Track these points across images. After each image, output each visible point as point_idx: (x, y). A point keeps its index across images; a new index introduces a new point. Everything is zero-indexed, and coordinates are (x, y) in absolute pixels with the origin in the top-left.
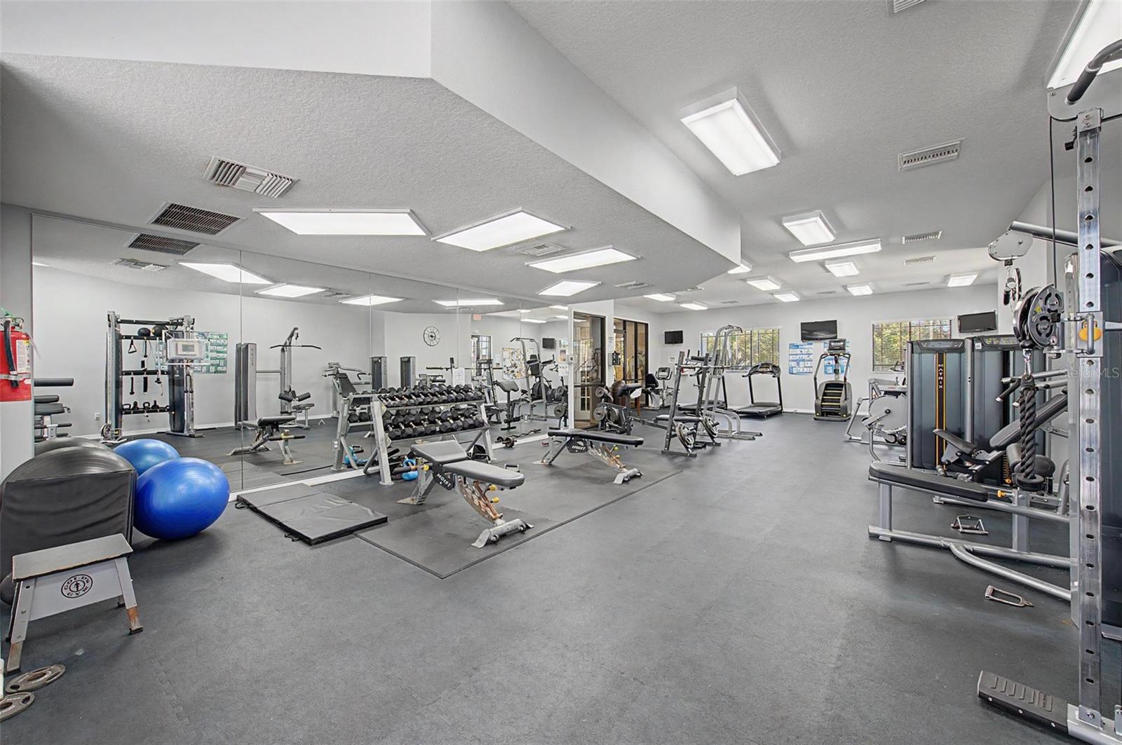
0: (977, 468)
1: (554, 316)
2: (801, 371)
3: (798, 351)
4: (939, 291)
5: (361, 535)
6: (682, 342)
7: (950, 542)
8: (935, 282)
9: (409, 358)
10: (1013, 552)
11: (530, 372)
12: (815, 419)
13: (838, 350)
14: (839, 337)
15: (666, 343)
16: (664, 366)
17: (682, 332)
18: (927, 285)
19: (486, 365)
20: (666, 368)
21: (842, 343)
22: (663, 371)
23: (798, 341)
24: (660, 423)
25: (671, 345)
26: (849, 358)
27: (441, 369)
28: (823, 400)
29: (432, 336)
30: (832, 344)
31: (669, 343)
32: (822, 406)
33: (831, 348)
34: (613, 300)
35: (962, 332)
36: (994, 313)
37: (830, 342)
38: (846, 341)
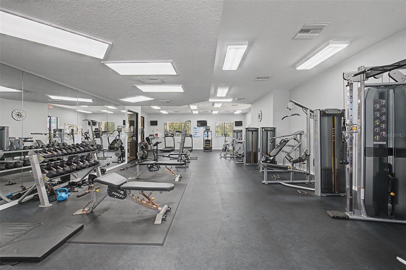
0: (269, 161)
1: (119, 111)
2: (197, 136)
3: (196, 130)
4: (232, 114)
5: (73, 241)
6: (157, 125)
7: (280, 181)
8: (232, 111)
9: (4, 127)
10: (291, 181)
11: (95, 136)
12: (204, 151)
13: (208, 130)
14: (208, 126)
15: (151, 125)
16: (152, 134)
17: (157, 121)
18: (230, 112)
19: (59, 132)
20: (153, 135)
21: (209, 128)
22: (151, 136)
23: (196, 127)
24: (170, 156)
25: (153, 126)
26: (211, 132)
27: (42, 134)
28: (206, 145)
29: (18, 115)
30: (207, 128)
31: (152, 125)
32: (205, 147)
33: (206, 129)
34: (140, 107)
35: (235, 126)
36: (242, 121)
37: (206, 127)
38: (210, 127)
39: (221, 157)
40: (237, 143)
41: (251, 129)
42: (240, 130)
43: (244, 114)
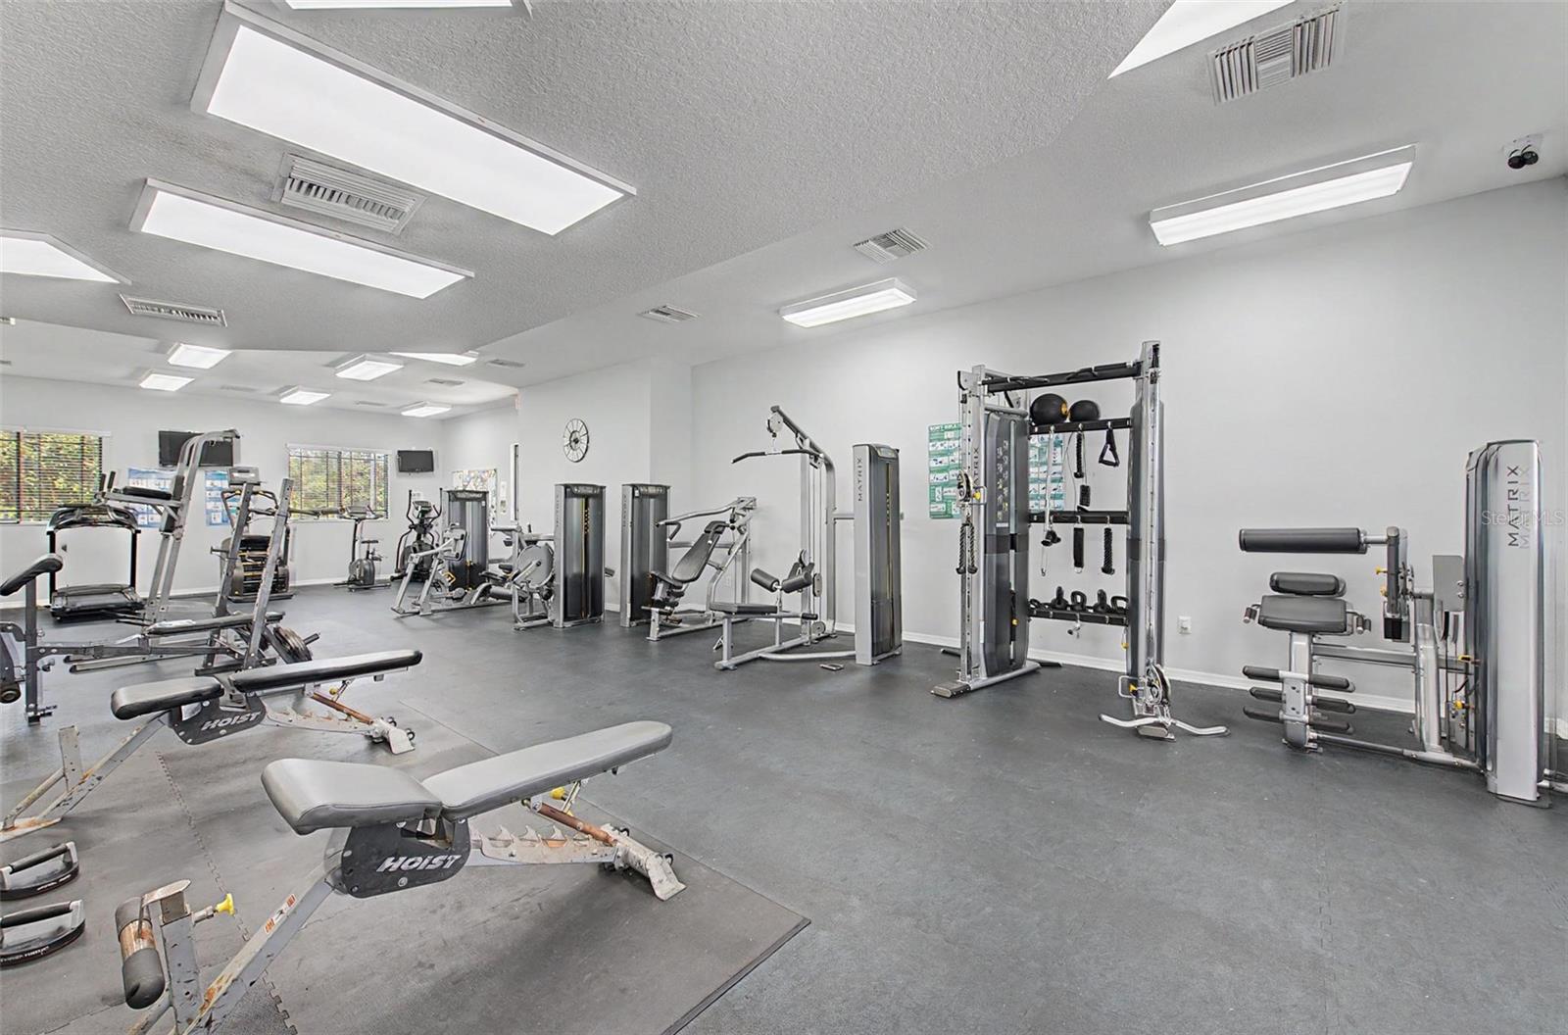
4: (394, 418)
7: (757, 653)
18: (386, 406)
21: (247, 475)
28: (245, 568)
30: (236, 475)
32: (244, 578)
33: (234, 482)
35: (401, 470)
36: (431, 452)
37: (231, 472)
38: (256, 471)
39: (404, 613)
40: (524, 544)
41: (582, 490)
42: (477, 492)
43: (448, 424)
